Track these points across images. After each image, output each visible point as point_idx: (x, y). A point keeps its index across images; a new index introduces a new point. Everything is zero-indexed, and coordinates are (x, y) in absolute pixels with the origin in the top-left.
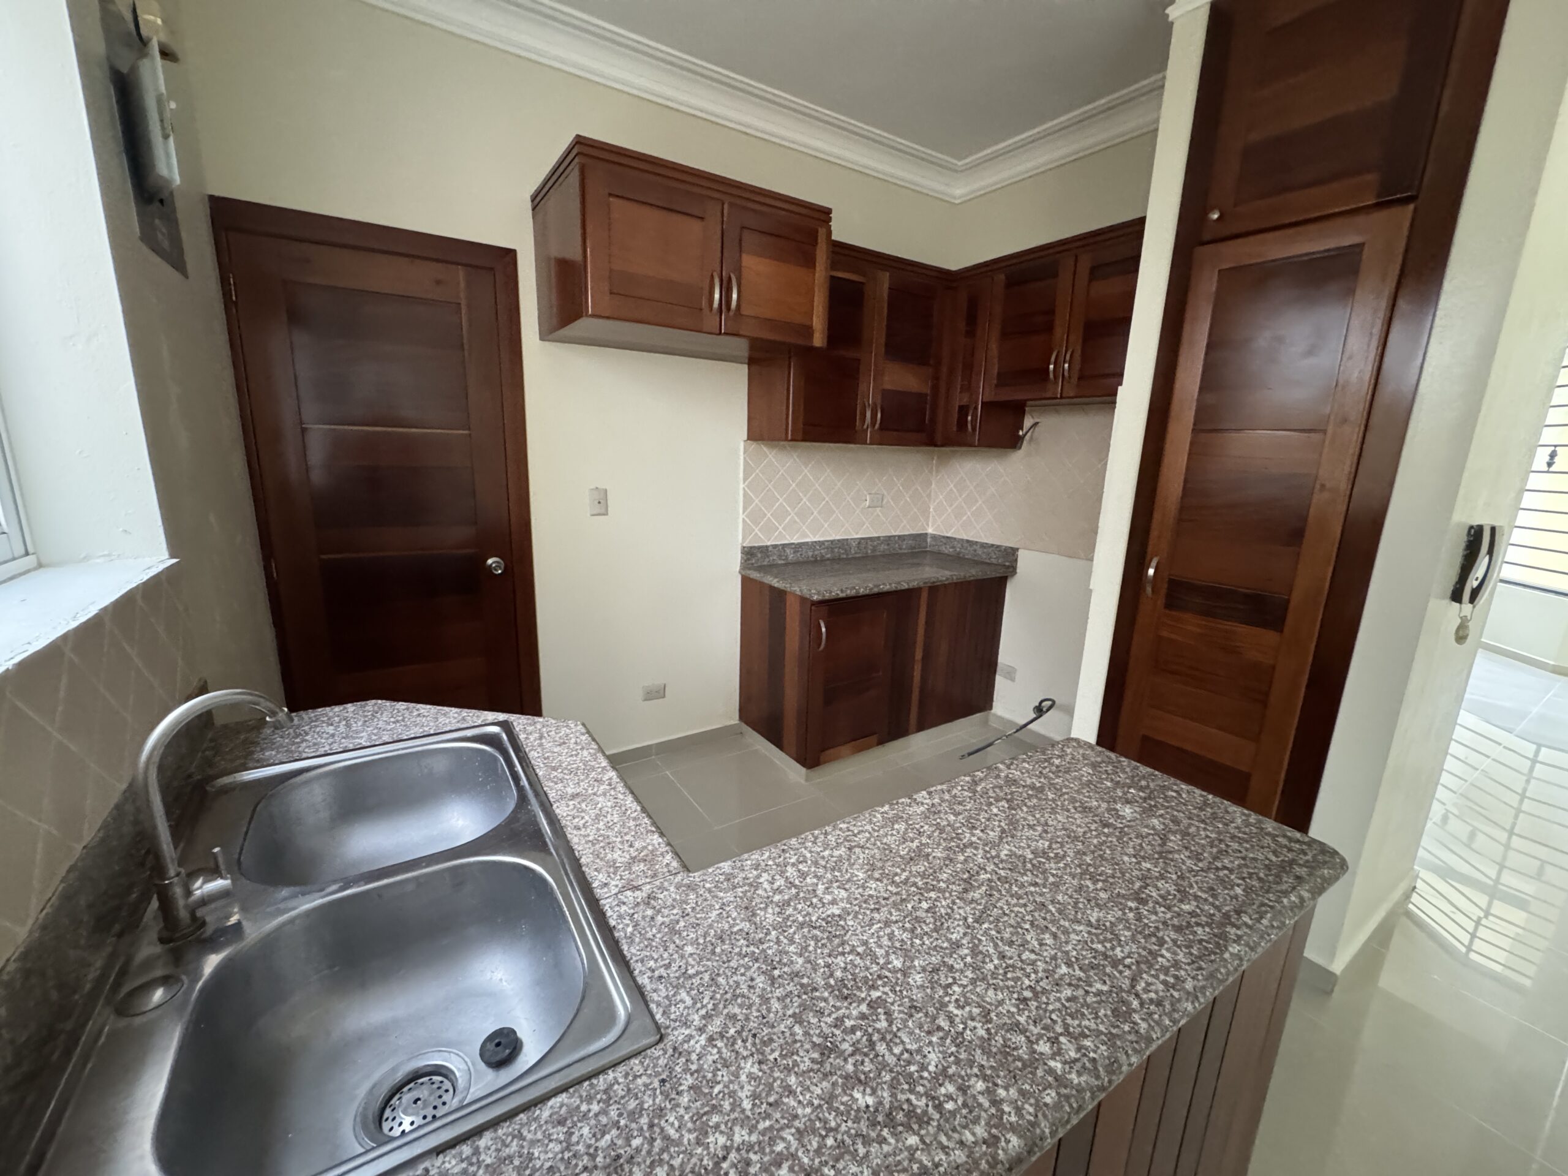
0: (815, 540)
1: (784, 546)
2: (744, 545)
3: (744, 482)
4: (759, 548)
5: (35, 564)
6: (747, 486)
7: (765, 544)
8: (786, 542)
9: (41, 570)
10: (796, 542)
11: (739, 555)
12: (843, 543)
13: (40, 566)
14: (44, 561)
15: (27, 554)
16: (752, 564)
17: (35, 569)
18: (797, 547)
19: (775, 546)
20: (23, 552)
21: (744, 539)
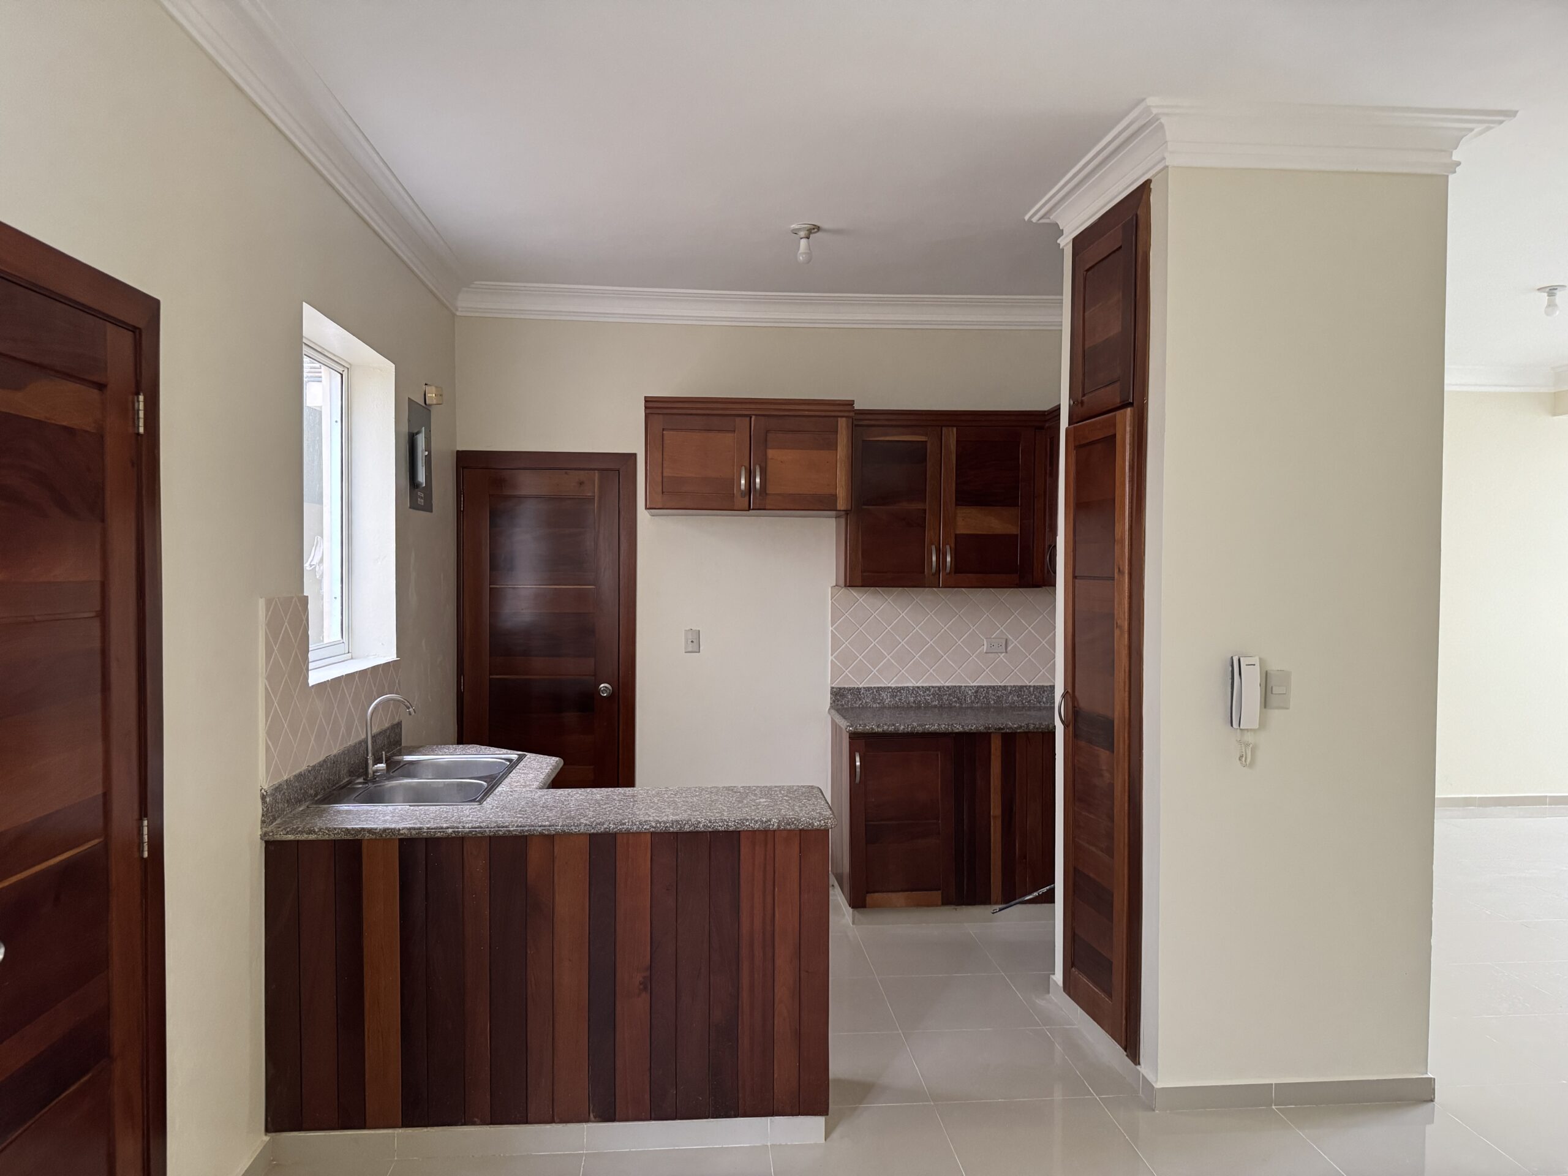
0: (918, 685)
1: (879, 689)
2: (833, 686)
3: (832, 627)
4: (850, 689)
5: (350, 657)
6: (835, 629)
7: (856, 686)
8: (883, 686)
9: (352, 660)
10: (893, 686)
11: (829, 695)
12: (954, 690)
13: (352, 658)
14: (353, 657)
15: (349, 652)
16: (842, 705)
17: (350, 659)
18: (896, 691)
19: (868, 689)
20: (347, 652)
21: (832, 682)
